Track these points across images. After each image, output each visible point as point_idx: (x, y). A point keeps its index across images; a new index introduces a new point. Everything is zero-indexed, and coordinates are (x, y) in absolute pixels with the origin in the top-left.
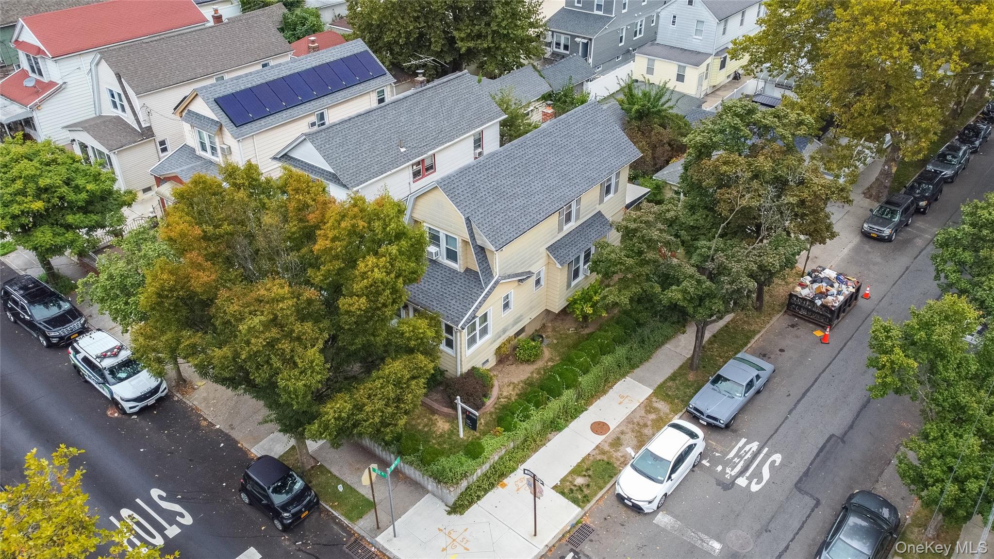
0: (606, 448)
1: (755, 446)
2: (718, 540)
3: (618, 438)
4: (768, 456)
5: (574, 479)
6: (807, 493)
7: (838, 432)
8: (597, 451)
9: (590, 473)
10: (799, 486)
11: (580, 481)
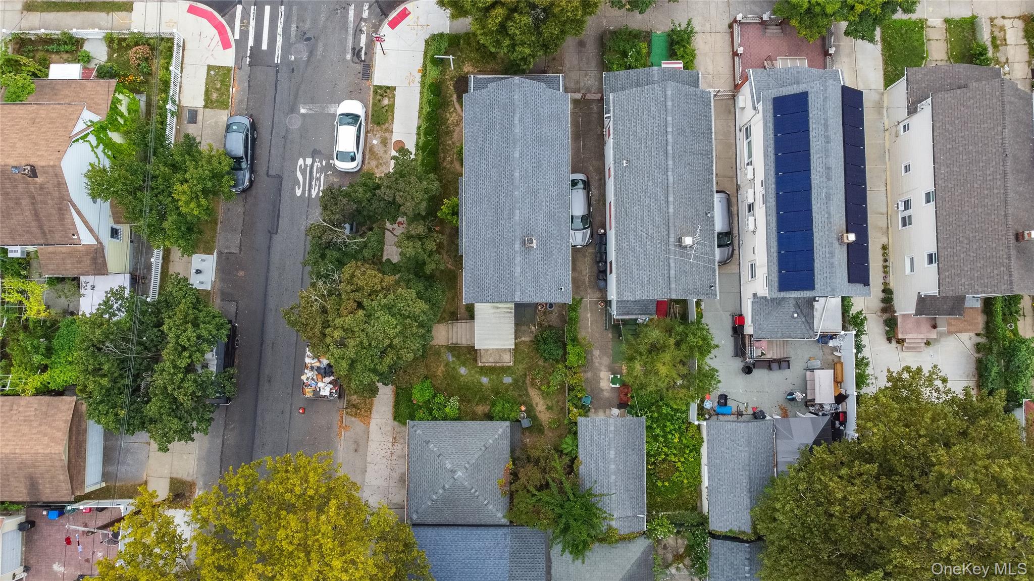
0: (387, 135)
1: (314, 194)
2: (303, 114)
3: (385, 146)
4: (304, 191)
5: (389, 101)
6: (274, 177)
7: (275, 237)
8: (390, 128)
9: (384, 110)
10: (280, 178)
11: (386, 102)
